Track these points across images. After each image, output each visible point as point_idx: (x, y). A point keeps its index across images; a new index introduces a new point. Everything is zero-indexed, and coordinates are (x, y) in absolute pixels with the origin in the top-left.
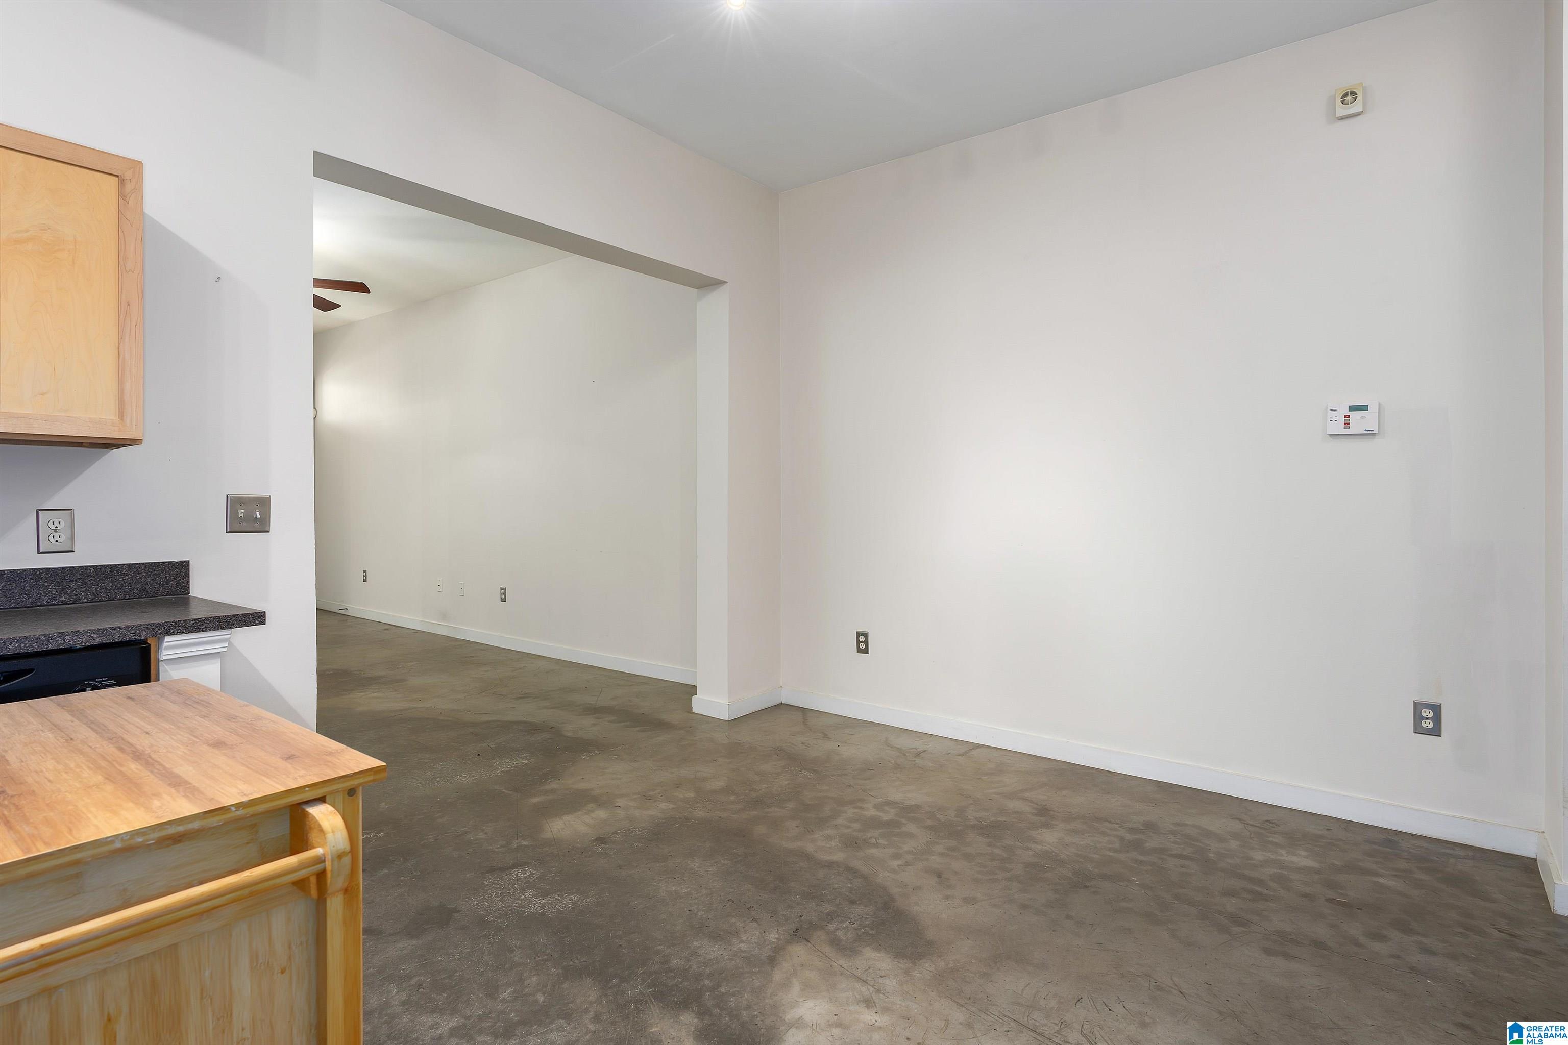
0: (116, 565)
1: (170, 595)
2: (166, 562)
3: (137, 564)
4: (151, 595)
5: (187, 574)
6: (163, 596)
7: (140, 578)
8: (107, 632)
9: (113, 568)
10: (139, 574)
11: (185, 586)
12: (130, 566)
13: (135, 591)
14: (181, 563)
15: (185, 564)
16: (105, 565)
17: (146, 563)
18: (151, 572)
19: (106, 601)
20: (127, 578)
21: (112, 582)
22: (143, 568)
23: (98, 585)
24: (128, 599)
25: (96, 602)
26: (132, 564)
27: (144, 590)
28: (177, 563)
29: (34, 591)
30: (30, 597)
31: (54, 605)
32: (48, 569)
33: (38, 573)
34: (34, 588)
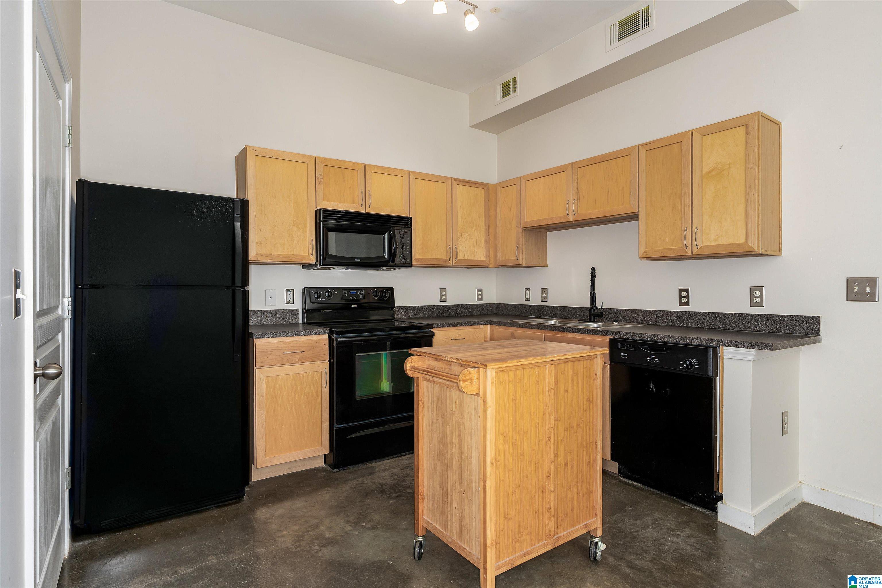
0: (781, 315)
1: (808, 335)
2: (807, 316)
3: (791, 315)
4: (798, 333)
5: (819, 324)
6: (805, 334)
7: (793, 323)
9: (780, 316)
10: (792, 321)
11: (818, 331)
12: (788, 316)
13: (790, 330)
14: (815, 317)
15: (817, 318)
16: (776, 315)
17: (796, 316)
18: (799, 320)
19: (776, 333)
20: (786, 322)
21: (779, 323)
22: (794, 318)
23: (772, 324)
24: (787, 333)
25: (771, 332)
26: (789, 315)
27: (795, 330)
28: (813, 317)
29: (746, 324)
30: (745, 326)
31: (754, 331)
32: (752, 315)
33: (748, 316)
34: (746, 322)
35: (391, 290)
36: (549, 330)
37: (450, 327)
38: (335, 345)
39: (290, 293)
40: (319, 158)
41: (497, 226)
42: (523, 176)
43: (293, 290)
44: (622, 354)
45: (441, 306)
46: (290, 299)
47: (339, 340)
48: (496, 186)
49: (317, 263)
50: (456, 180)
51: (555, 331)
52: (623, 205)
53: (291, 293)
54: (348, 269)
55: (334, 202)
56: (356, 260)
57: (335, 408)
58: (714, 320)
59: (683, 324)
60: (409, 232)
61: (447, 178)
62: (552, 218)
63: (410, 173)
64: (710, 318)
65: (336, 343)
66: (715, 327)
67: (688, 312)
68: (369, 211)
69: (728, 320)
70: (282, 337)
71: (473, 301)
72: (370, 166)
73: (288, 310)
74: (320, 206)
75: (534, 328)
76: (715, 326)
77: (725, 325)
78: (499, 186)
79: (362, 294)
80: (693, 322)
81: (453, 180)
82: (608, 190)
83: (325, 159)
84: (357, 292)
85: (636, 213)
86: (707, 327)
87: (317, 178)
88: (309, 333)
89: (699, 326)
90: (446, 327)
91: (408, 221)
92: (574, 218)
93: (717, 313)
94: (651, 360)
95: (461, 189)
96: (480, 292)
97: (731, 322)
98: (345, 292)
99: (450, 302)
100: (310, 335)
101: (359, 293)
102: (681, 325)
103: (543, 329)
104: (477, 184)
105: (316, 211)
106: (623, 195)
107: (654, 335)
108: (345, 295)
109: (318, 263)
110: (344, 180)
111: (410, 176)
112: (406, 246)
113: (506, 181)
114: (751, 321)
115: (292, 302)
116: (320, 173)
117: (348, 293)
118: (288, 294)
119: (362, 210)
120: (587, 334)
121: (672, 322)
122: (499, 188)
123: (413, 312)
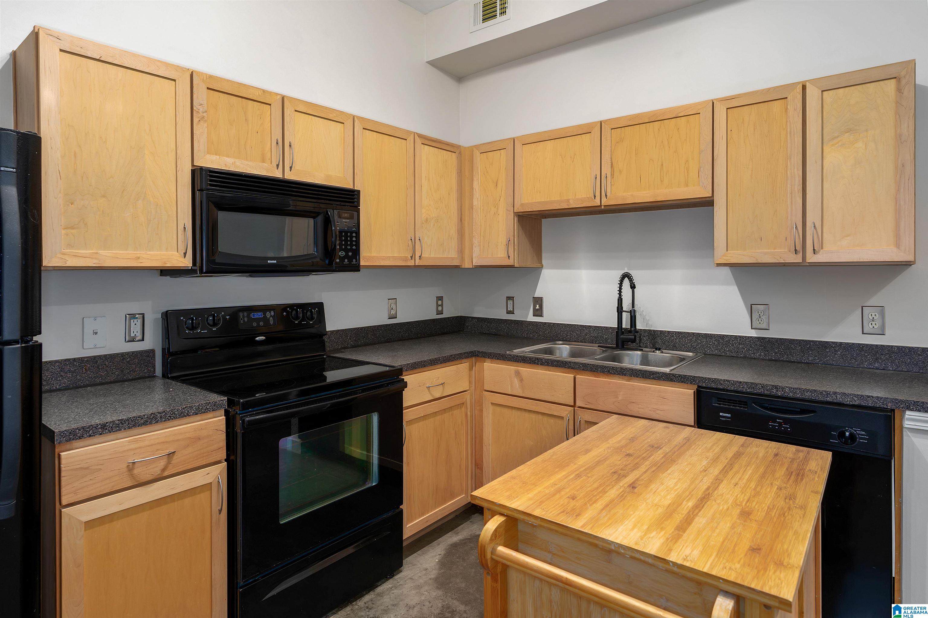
8: (863, 398)
9: (910, 349)
20: (921, 357)
21: (910, 359)
23: (900, 359)
24: (921, 373)
29: (859, 358)
30: (857, 361)
31: (870, 368)
32: (867, 345)
33: (861, 346)
34: (859, 355)
35: (320, 306)
36: (583, 370)
37: (425, 367)
38: (239, 429)
39: (135, 320)
40: (200, 74)
41: (474, 207)
42: (517, 137)
43: (141, 315)
44: (721, 414)
45: (390, 325)
46: (136, 330)
47: (247, 419)
48: (471, 149)
49: (194, 268)
50: (420, 136)
51: (594, 371)
52: (687, 186)
53: (139, 320)
54: (251, 276)
55: (228, 156)
56: (269, 262)
57: (239, 550)
58: (809, 352)
59: (760, 355)
60: (355, 213)
61: (409, 132)
62: (568, 200)
63: (356, 119)
64: (801, 347)
65: (243, 426)
66: (809, 361)
67: (768, 338)
68: (290, 176)
69: (829, 351)
70: (125, 429)
71: (431, 315)
72: (292, 99)
73: (133, 352)
74: (199, 163)
75: (556, 366)
76: (810, 359)
77: (826, 358)
78: (477, 149)
79: (273, 317)
80: (776, 353)
81: (416, 136)
82: (662, 163)
83: (211, 77)
84: (265, 314)
85: (711, 199)
86: (797, 360)
87: (194, 111)
88: (186, 411)
89: (785, 358)
90: (419, 368)
91: (354, 195)
92: (605, 202)
93: (813, 341)
94: (777, 426)
95: (426, 152)
96: (440, 301)
97: (835, 354)
98: (243, 316)
99: (402, 318)
100: (188, 415)
101: (268, 315)
102: (756, 356)
103: (573, 368)
104: (447, 145)
105: (193, 172)
106: (688, 172)
107: (776, 387)
108: (244, 321)
109: (197, 268)
110: (246, 120)
111: (355, 124)
112: (352, 237)
113: (490, 143)
114: (866, 354)
115: (140, 337)
116: (202, 102)
117: (248, 316)
118: (133, 324)
119: (278, 174)
120: (654, 378)
121: (743, 352)
122: (477, 153)
123: (350, 339)
